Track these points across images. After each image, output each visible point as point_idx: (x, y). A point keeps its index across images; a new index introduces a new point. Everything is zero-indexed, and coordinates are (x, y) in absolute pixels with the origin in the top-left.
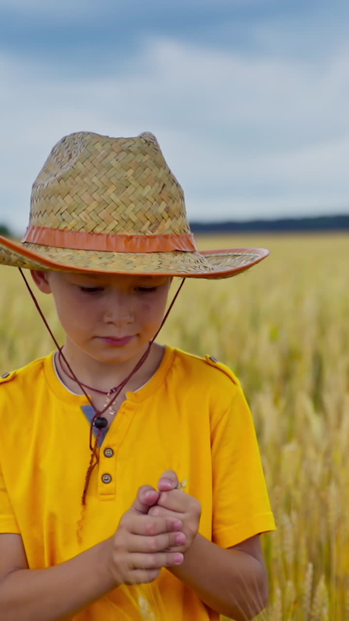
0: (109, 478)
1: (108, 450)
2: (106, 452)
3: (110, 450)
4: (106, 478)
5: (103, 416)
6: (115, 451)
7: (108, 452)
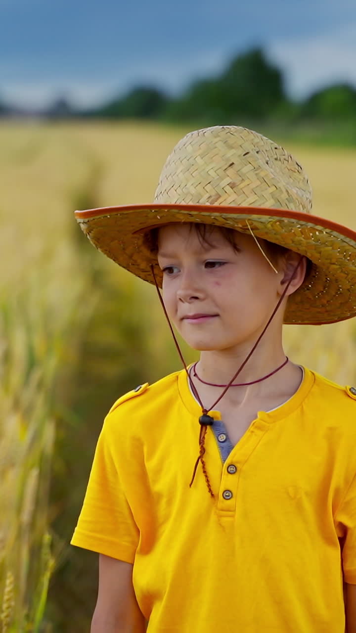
0: (230, 494)
1: (231, 466)
2: (229, 468)
3: (233, 467)
4: (227, 494)
5: (210, 414)
6: (238, 469)
7: (232, 469)
